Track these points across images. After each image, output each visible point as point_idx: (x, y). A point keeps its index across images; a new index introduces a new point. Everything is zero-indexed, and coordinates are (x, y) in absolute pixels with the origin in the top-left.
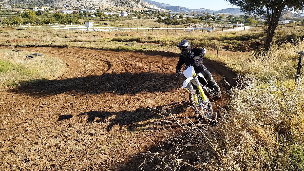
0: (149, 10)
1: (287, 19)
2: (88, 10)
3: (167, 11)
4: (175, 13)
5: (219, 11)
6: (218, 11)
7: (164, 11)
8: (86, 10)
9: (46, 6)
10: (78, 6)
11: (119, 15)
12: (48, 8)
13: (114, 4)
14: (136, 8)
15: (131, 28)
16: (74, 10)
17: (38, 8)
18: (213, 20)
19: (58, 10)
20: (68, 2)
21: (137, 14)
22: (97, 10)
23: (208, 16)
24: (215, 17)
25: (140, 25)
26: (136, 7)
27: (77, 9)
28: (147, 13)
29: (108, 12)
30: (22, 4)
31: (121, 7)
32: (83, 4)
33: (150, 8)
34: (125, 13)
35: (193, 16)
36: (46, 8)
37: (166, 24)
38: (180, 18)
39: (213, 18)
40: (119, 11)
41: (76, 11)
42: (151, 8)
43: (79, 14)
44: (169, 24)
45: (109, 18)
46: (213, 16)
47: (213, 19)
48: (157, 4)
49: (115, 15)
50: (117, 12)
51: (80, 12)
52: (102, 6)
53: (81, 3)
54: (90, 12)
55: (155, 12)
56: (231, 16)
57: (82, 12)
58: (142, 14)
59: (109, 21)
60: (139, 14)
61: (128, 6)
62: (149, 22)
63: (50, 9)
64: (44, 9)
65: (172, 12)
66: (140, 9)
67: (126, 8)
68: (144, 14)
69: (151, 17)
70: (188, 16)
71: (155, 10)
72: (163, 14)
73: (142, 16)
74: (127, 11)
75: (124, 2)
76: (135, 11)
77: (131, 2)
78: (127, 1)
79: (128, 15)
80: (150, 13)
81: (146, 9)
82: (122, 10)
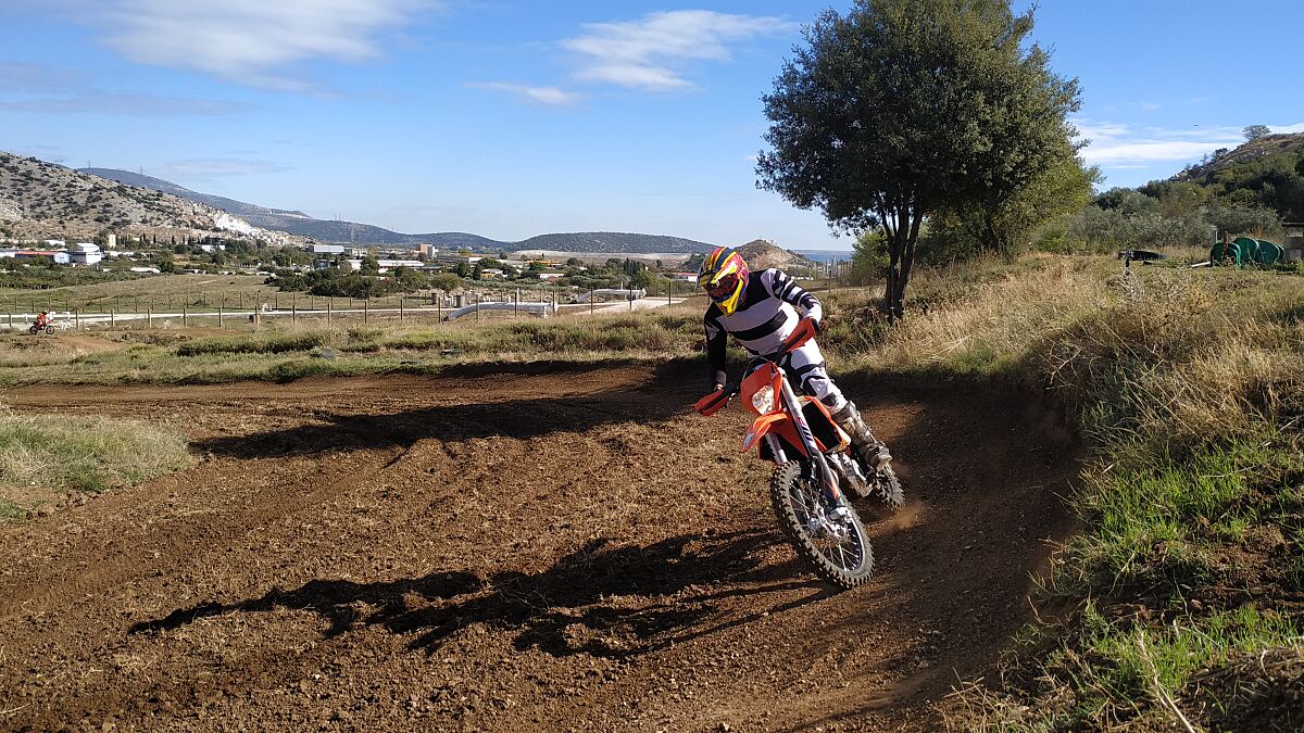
3: (299, 241)
4: (337, 249)
6: (516, 244)
7: (284, 240)
11: (57, 260)
14: (144, 227)
18: (507, 279)
21: (151, 256)
24: (511, 268)
28: (202, 251)
31: (61, 222)
33: (216, 230)
34: (89, 248)
35: (422, 264)
38: (363, 268)
39: (506, 269)
42: (219, 226)
46: (502, 261)
47: (504, 273)
48: (246, 212)
49: (34, 260)
55: (243, 245)
60: (165, 254)
62: (234, 289)
66: (166, 230)
67: (91, 228)
68: (188, 255)
69: (224, 266)
70: (400, 263)
71: (240, 236)
72: (283, 256)
73: (181, 263)
74: (100, 242)
75: (81, 200)
76: (138, 239)
77: (117, 201)
78: (94, 194)
79: (107, 258)
80: (218, 249)
81: (195, 233)
82: (66, 238)
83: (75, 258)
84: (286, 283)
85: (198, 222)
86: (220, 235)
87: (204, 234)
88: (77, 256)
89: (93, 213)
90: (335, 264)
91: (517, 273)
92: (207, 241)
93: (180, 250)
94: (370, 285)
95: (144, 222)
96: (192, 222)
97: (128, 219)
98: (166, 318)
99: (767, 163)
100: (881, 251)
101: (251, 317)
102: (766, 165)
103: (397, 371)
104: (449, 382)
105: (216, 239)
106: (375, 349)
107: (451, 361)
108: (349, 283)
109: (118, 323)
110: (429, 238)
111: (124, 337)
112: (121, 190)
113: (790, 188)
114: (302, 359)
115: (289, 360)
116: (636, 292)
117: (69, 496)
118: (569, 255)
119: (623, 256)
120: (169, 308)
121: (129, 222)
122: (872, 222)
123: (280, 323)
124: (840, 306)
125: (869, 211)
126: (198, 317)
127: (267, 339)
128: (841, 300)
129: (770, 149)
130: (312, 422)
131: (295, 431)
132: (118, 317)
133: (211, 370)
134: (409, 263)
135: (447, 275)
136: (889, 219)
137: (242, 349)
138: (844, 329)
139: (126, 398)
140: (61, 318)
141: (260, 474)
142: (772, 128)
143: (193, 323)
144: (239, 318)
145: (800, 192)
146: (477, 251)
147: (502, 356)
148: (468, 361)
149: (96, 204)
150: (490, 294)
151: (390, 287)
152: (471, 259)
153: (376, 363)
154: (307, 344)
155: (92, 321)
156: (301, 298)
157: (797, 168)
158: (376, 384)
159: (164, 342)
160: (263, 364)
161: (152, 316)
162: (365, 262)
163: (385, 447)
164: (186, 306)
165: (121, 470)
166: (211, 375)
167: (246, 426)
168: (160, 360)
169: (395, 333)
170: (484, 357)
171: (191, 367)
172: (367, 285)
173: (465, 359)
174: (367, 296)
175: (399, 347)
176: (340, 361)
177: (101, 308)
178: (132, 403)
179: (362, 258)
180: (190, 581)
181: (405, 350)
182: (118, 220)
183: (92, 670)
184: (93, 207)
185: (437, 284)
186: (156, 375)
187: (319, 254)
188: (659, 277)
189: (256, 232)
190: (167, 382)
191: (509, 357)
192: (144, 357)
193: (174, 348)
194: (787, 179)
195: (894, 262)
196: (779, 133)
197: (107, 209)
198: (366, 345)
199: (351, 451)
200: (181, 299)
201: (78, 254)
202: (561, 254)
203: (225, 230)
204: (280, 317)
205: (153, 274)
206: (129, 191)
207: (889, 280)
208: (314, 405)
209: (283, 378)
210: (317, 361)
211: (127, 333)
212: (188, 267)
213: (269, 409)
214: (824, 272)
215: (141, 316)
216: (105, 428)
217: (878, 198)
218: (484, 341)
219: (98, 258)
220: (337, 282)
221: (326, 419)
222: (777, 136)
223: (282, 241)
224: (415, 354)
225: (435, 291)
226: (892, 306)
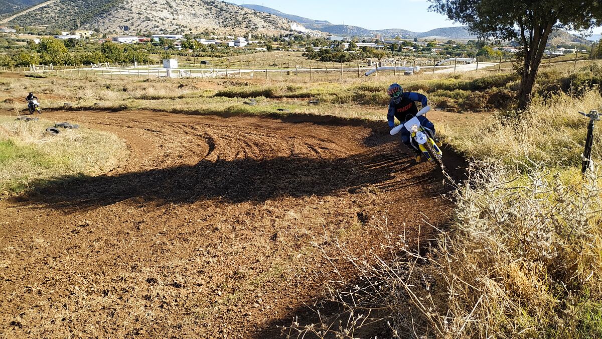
0: (290, 33)
1: (559, 47)
2: (168, 35)
3: (325, 35)
4: (340, 38)
5: (427, 34)
6: (423, 33)
7: (319, 34)
8: (163, 35)
9: (85, 28)
10: (148, 28)
11: (230, 45)
12: (89, 33)
13: (219, 23)
14: (263, 30)
15: (255, 71)
16: (141, 36)
17: (68, 34)
18: (414, 52)
19: (109, 37)
20: (129, 20)
21: (265, 43)
22: (186, 35)
23: (405, 44)
24: (418, 46)
25: (272, 64)
26: (263, 28)
27: (146, 33)
28: (284, 40)
29: (207, 40)
30: (37, 27)
31: (233, 29)
32: (157, 24)
33: (291, 31)
34: (242, 40)
35: (376, 45)
36: (86, 34)
37: (322, 60)
38: (349, 47)
39: (415, 47)
40: (229, 37)
41: (145, 39)
42: (293, 29)
43: (149, 44)
44: (329, 60)
45: (210, 50)
46: (414, 42)
47: (414, 49)
48: (304, 22)
49: (221, 45)
50: (225, 39)
51: (152, 41)
52: (196, 27)
53: (154, 23)
54: (173, 40)
55: (301, 37)
56: (449, 42)
57: (157, 40)
58: (275, 43)
59: (210, 56)
60: (270, 42)
61: (246, 27)
62: (289, 58)
63: (92, 35)
64: (81, 36)
65: (333, 38)
67: (243, 31)
68: (279, 42)
70: (366, 44)
71: (300, 33)
72: (316, 42)
73: (276, 46)
74: (246, 37)
76: (261, 35)
79: (248, 44)
80: (291, 39)
81: (283, 32)
82: (234, 35)
86: (292, 33)
89: (244, 24)
90: (337, 45)
91: (420, 48)
92: (287, 36)
93: (276, 40)
96: (282, 27)
97: (257, 26)
110: (381, 32)
112: (255, 14)
118: (448, 39)
134: (370, 44)
146: (403, 37)
149: (245, 20)
179: (350, 42)
182: (254, 27)
187: (332, 41)
189: (307, 31)
197: (250, 22)
201: (237, 42)
203: (295, 30)
205: (264, 51)
206: (258, 14)
212: (278, 48)
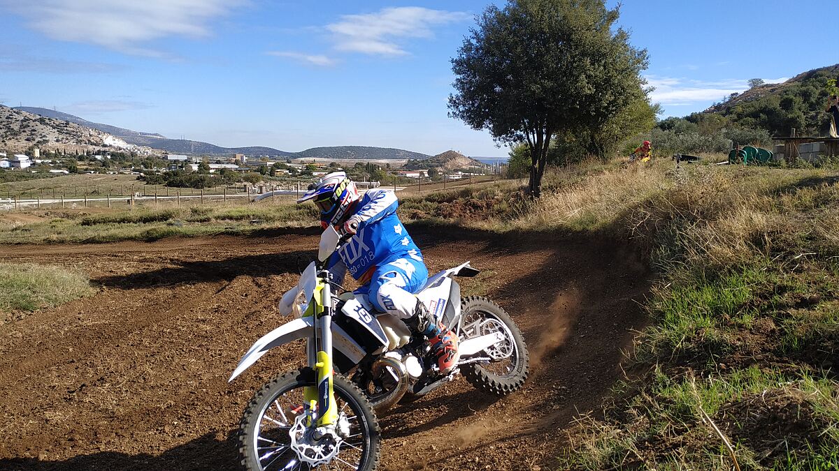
0: (102, 149)
3: (158, 153)
4: (183, 158)
5: (301, 155)
6: (297, 153)
14: (57, 144)
18: (292, 176)
21: (63, 163)
23: (277, 166)
24: (294, 168)
28: (95, 159)
31: (3, 141)
34: (22, 158)
38: (200, 169)
39: (290, 169)
42: (106, 143)
47: (290, 172)
48: (123, 134)
56: (332, 165)
60: (72, 161)
66: (72, 147)
67: (23, 144)
68: (87, 162)
69: (111, 169)
70: (223, 166)
71: (120, 149)
72: (148, 162)
73: (82, 167)
74: (29, 153)
75: (16, 127)
76: (54, 152)
77: (40, 127)
78: (24, 123)
79: (34, 164)
80: (106, 158)
81: (91, 148)
82: (7, 152)
83: (13, 164)
84: (150, 179)
85: (92, 141)
86: (107, 149)
87: (97, 149)
88: (15, 163)
89: (24, 136)
90: (182, 167)
91: (298, 172)
92: (99, 153)
93: (81, 158)
94: (205, 180)
95: (57, 141)
96: (89, 141)
97: (47, 139)
98: (74, 202)
99: (455, 101)
100: (526, 155)
101: (128, 201)
102: (454, 103)
103: (222, 233)
104: (256, 240)
105: (105, 152)
106: (208, 220)
107: (256, 227)
108: (190, 179)
109: (42, 205)
110: (241, 150)
111: (47, 214)
112: (42, 121)
113: (469, 117)
114: (161, 227)
115: (153, 227)
116: (374, 183)
117: (13, 314)
118: (331, 160)
119: (365, 161)
120: (75, 195)
121: (47, 141)
122: (520, 138)
123: (147, 205)
124: (501, 191)
125: (518, 131)
126: (94, 201)
127: (139, 215)
128: (502, 187)
129: (456, 92)
130: (169, 266)
131: (158, 272)
132: (42, 202)
133: (104, 234)
134: (229, 166)
135: (253, 173)
136: (531, 136)
137: (123, 221)
138: (504, 205)
139: (49, 252)
140: (5, 203)
141: (136, 299)
142: (457, 79)
143: (91, 205)
144: (120, 201)
145: (476, 119)
146: (272, 158)
147: (290, 223)
148: (268, 227)
149: (26, 129)
150: (281, 185)
151: (217, 182)
152: (268, 163)
153: (209, 229)
154: (164, 217)
155: (26, 204)
156: (160, 189)
157: (473, 104)
158: (209, 242)
159: (73, 217)
160: (137, 230)
161: (64, 201)
162: (201, 165)
163: (215, 281)
164: (86, 194)
165: (46, 297)
166: (103, 237)
167: (126, 269)
168: (69, 228)
169: (221, 210)
170: (278, 224)
171: (90, 232)
172: (202, 180)
173: (265, 226)
174: (202, 187)
175: (224, 218)
176: (186, 228)
177: (31, 196)
178: (52, 255)
179: (199, 163)
180: (92, 366)
181: (227, 220)
182: (40, 139)
183: (31, 422)
184: (24, 131)
185: (247, 179)
186: (68, 238)
187: (171, 161)
188: (388, 174)
189: (130, 147)
190: (75, 242)
191: (294, 224)
192: (60, 227)
193: (79, 220)
194: (467, 111)
195: (534, 163)
196: (462, 83)
197: (33, 133)
198: (203, 217)
199: (194, 284)
200: (83, 189)
201: (15, 162)
202: (326, 160)
203: (110, 146)
204: (147, 200)
205: (65, 174)
206: (47, 121)
207: (532, 174)
208: (171, 255)
209: (150, 238)
210: (172, 228)
211: (48, 212)
212: (87, 169)
213: (141, 258)
214: (491, 170)
215: (57, 201)
216: (35, 271)
217: (524, 123)
218: (278, 215)
219: (28, 164)
220: (183, 178)
221: (177, 264)
222: (460, 84)
223: (147, 153)
224: (234, 223)
225: (245, 183)
226: (534, 190)
